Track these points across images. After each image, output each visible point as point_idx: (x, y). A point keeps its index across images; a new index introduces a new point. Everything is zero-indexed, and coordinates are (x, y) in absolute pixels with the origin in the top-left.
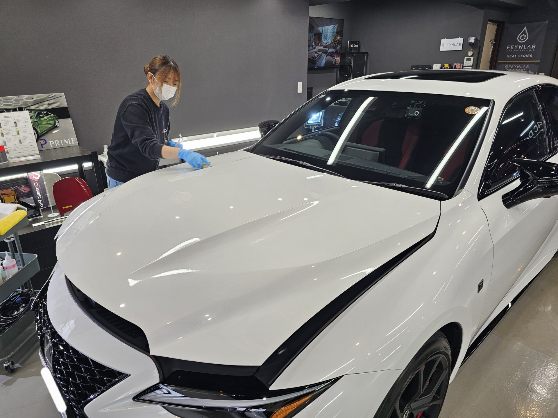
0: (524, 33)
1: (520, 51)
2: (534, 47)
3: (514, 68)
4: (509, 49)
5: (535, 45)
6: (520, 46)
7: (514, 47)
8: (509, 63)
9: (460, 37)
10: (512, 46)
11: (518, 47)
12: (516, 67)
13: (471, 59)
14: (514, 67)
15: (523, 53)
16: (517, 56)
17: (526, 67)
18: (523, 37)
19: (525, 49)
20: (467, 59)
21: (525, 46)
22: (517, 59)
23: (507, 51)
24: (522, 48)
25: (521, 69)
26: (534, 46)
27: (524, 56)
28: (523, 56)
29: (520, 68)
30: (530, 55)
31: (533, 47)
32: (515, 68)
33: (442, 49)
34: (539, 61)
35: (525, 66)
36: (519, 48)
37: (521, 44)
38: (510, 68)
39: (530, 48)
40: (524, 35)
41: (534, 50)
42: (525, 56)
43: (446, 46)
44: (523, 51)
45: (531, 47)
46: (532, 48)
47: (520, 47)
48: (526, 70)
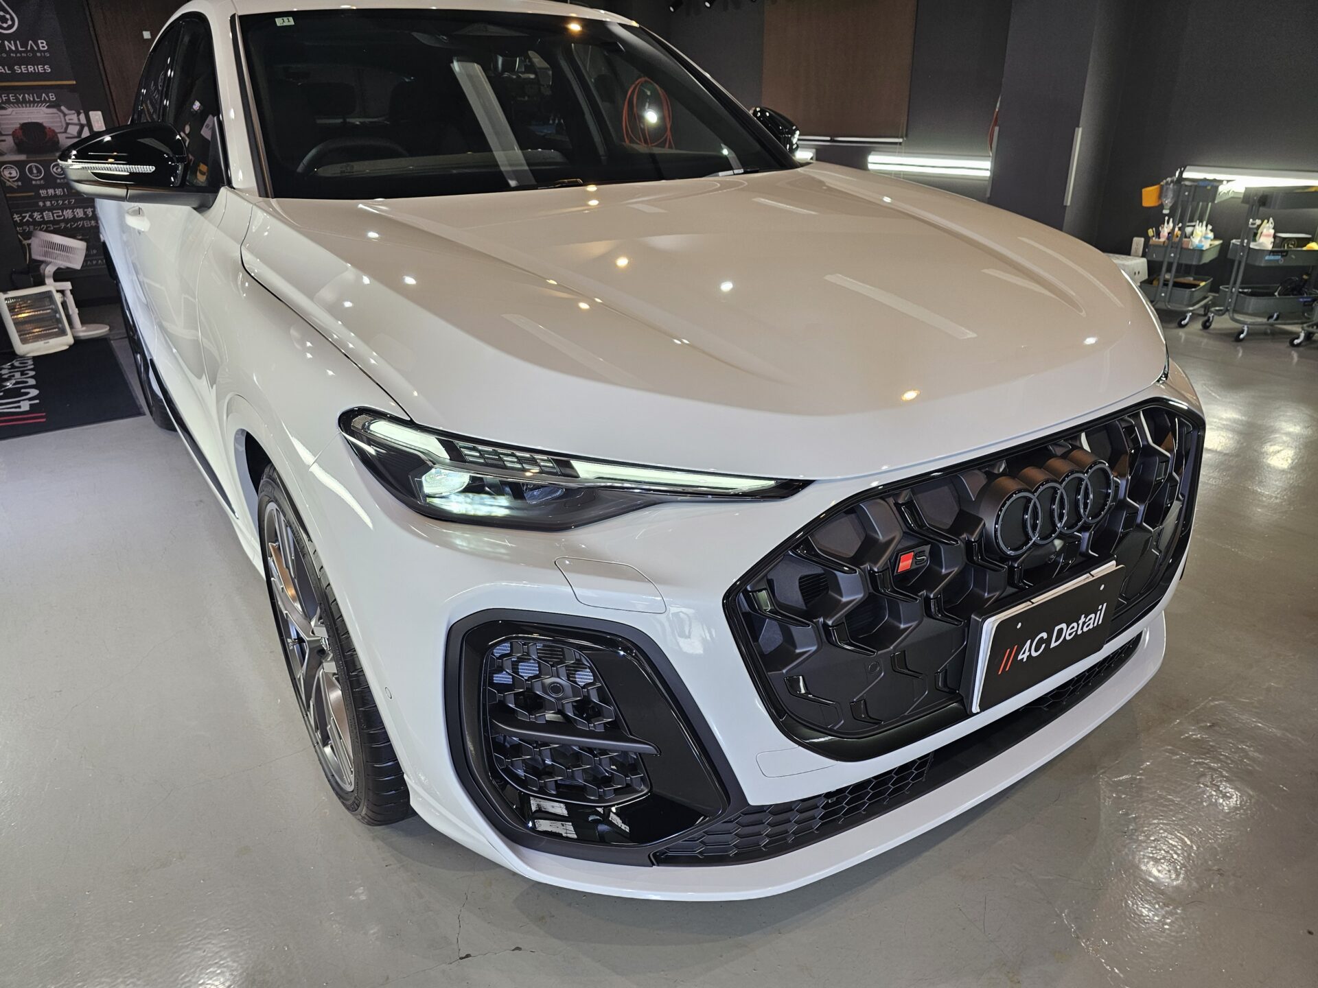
1: (13, 55)
3: (18, 103)
5: (45, 43)
6: (6, 43)
11: (3, 43)
12: (24, 97)
14: (17, 99)
15: (26, 61)
16: (13, 71)
17: (49, 99)
19: (21, 52)
21: (18, 42)
22: (15, 77)
24: (13, 48)
25: (38, 102)
26: (43, 45)
27: (31, 68)
28: (28, 70)
29: (34, 102)
30: (45, 67)
31: (43, 47)
32: (22, 103)
34: (74, 82)
35: (44, 95)
36: (7, 49)
38: (8, 101)
39: (36, 48)
41: (47, 54)
42: (34, 69)
44: (18, 55)
45: (38, 46)
46: (41, 49)
47: (9, 47)
48: (54, 105)
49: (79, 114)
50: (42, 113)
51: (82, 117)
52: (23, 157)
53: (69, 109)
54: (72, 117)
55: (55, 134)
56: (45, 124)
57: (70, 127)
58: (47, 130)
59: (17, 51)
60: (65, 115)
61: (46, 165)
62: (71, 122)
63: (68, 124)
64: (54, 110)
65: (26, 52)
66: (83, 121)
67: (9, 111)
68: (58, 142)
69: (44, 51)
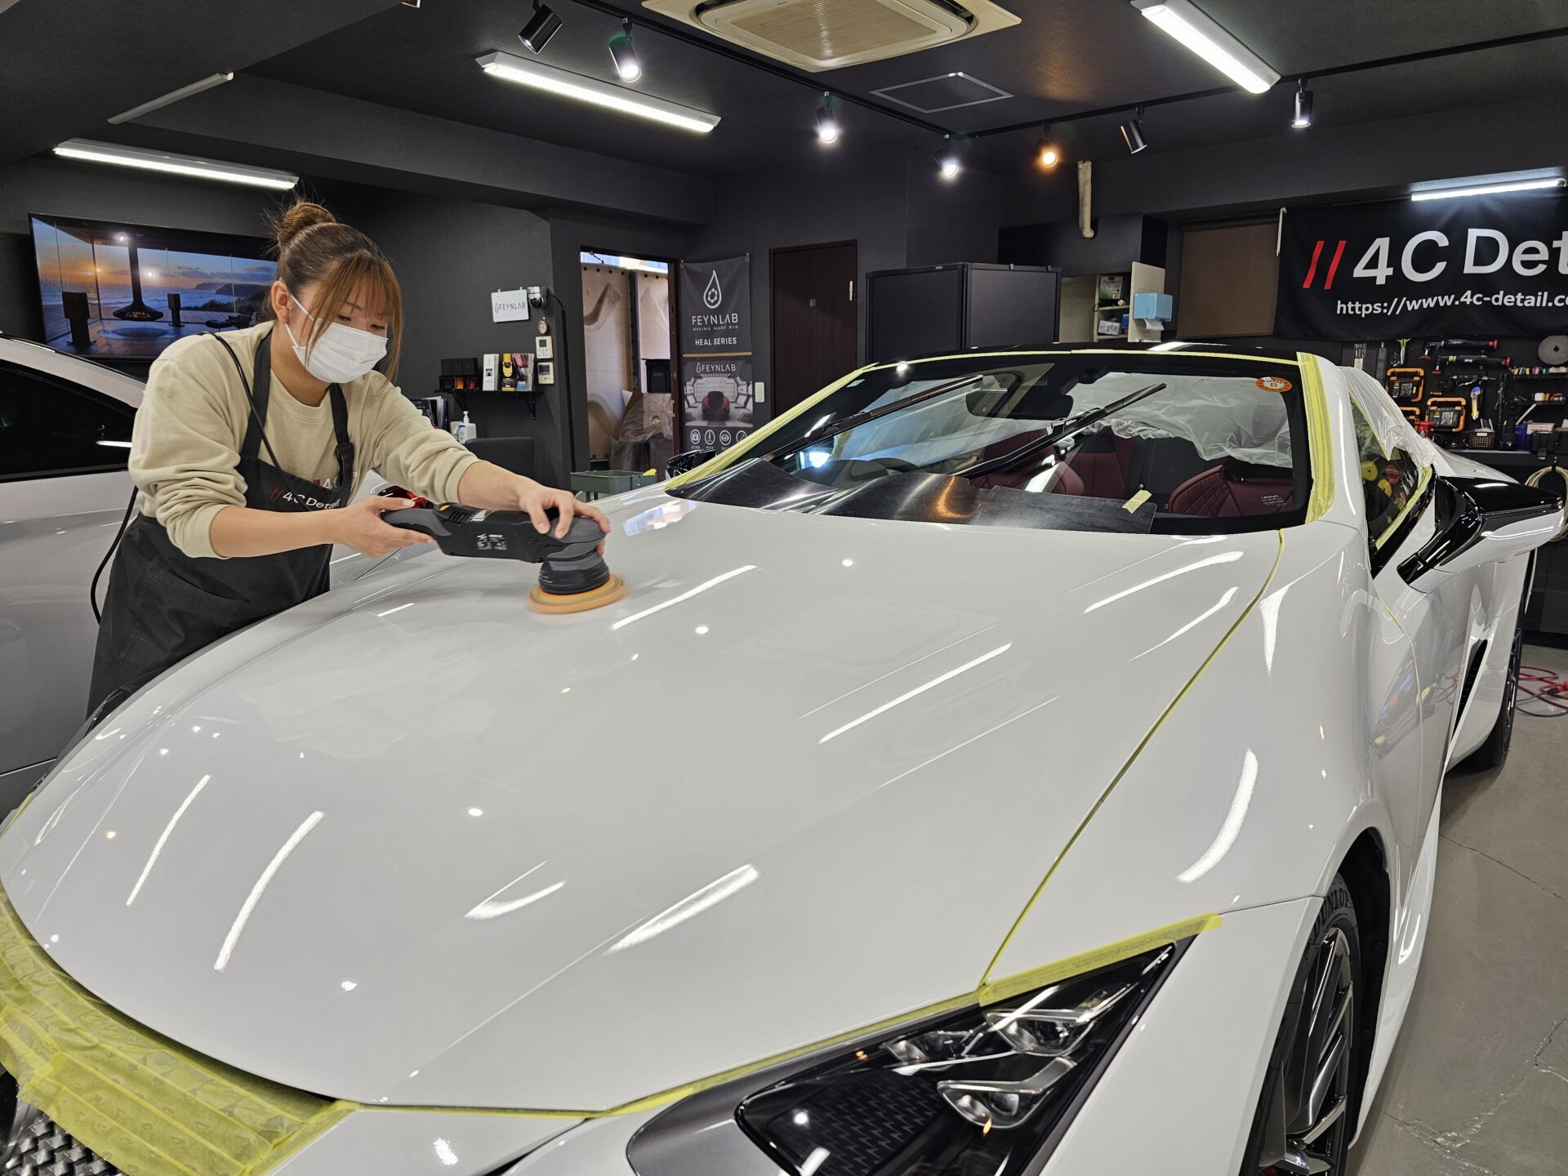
0: (714, 285)
1: (715, 328)
2: (735, 320)
3: (711, 372)
4: (696, 323)
5: (737, 316)
6: (712, 317)
7: (703, 321)
8: (702, 360)
9: (521, 288)
10: (699, 317)
11: (709, 318)
12: (714, 368)
13: (545, 341)
14: (710, 369)
15: (722, 334)
16: (713, 341)
17: (731, 369)
18: (713, 296)
19: (721, 325)
20: (540, 341)
21: (720, 316)
22: (713, 348)
23: (694, 329)
24: (716, 322)
25: (723, 373)
26: (735, 318)
27: (724, 340)
28: (722, 342)
29: (721, 372)
30: (733, 339)
33: (498, 317)
34: (750, 353)
35: (728, 366)
36: (712, 323)
37: (715, 312)
38: (705, 372)
39: (730, 321)
40: (713, 290)
41: (737, 327)
42: (726, 341)
43: (502, 309)
44: (718, 328)
45: (731, 319)
46: (733, 322)
47: (713, 320)
48: (732, 376)
49: (748, 385)
50: (724, 382)
51: (750, 387)
52: (704, 424)
53: (743, 380)
54: (743, 388)
55: (728, 403)
56: (725, 394)
57: (740, 396)
58: (724, 399)
59: (719, 325)
60: (738, 385)
61: (717, 431)
62: (742, 392)
63: (739, 394)
64: (732, 381)
65: (723, 325)
66: (750, 392)
67: (704, 379)
68: (729, 411)
69: (735, 324)
